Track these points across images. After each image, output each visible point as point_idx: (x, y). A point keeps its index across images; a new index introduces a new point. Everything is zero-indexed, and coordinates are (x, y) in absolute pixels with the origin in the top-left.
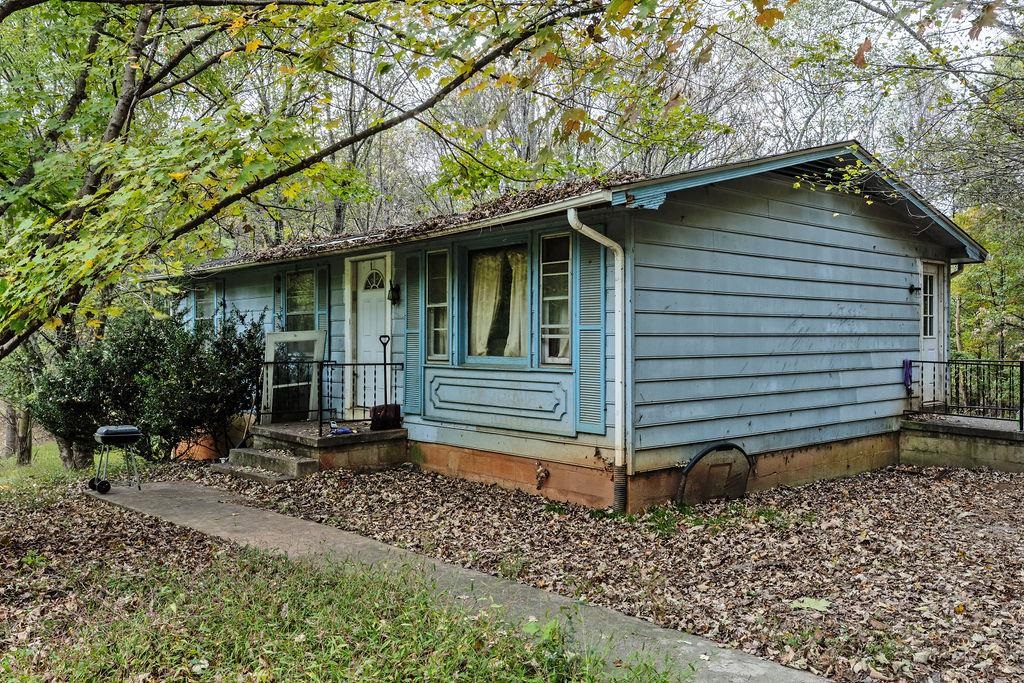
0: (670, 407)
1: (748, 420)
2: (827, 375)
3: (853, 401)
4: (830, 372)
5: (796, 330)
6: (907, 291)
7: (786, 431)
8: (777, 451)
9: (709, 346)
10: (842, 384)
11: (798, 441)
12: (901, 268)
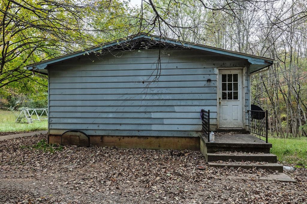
0: (63, 119)
1: (98, 125)
2: (144, 113)
3: (162, 123)
4: (145, 112)
5: (124, 98)
6: (207, 82)
7: (118, 130)
8: (114, 136)
9: (79, 103)
10: (152, 117)
11: (125, 134)
12: (200, 73)
